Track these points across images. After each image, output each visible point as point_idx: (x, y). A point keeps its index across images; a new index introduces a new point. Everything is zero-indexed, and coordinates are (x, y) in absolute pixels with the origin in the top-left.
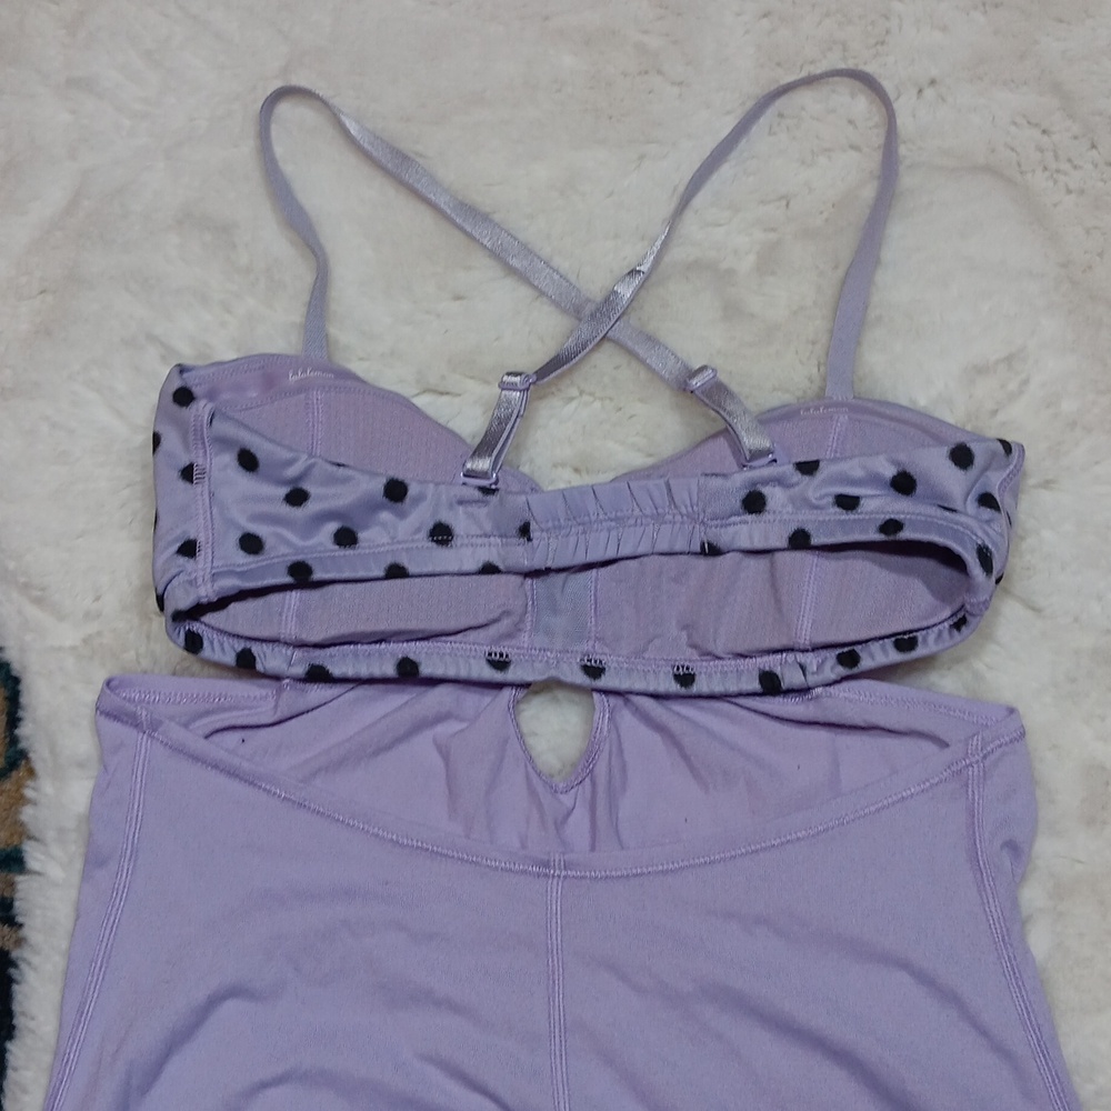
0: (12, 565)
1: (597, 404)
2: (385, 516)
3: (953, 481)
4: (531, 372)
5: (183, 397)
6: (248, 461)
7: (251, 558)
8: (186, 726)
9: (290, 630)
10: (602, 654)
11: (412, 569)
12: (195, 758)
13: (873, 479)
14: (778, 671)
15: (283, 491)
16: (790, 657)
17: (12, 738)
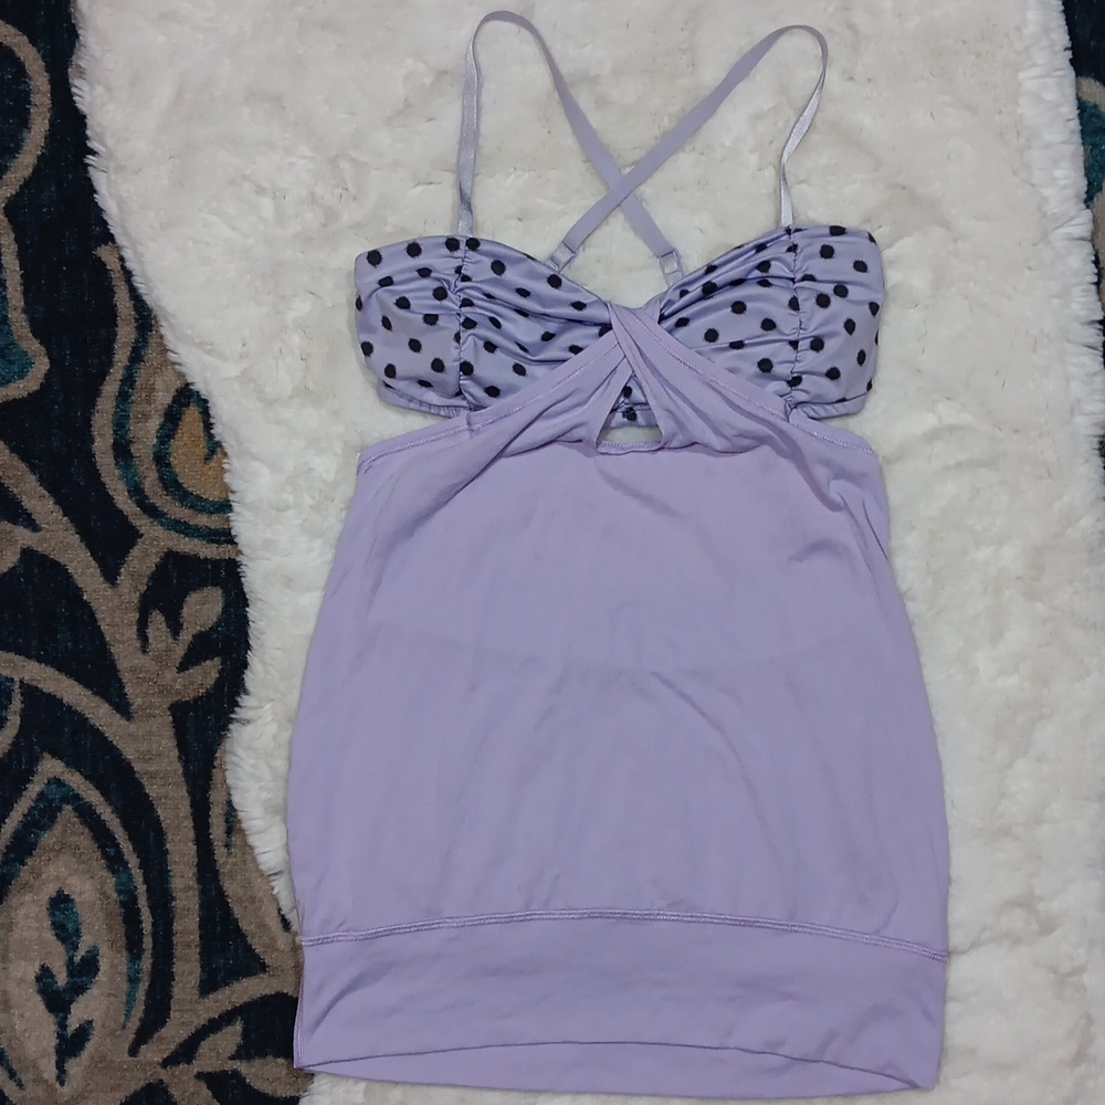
17: (211, 437)
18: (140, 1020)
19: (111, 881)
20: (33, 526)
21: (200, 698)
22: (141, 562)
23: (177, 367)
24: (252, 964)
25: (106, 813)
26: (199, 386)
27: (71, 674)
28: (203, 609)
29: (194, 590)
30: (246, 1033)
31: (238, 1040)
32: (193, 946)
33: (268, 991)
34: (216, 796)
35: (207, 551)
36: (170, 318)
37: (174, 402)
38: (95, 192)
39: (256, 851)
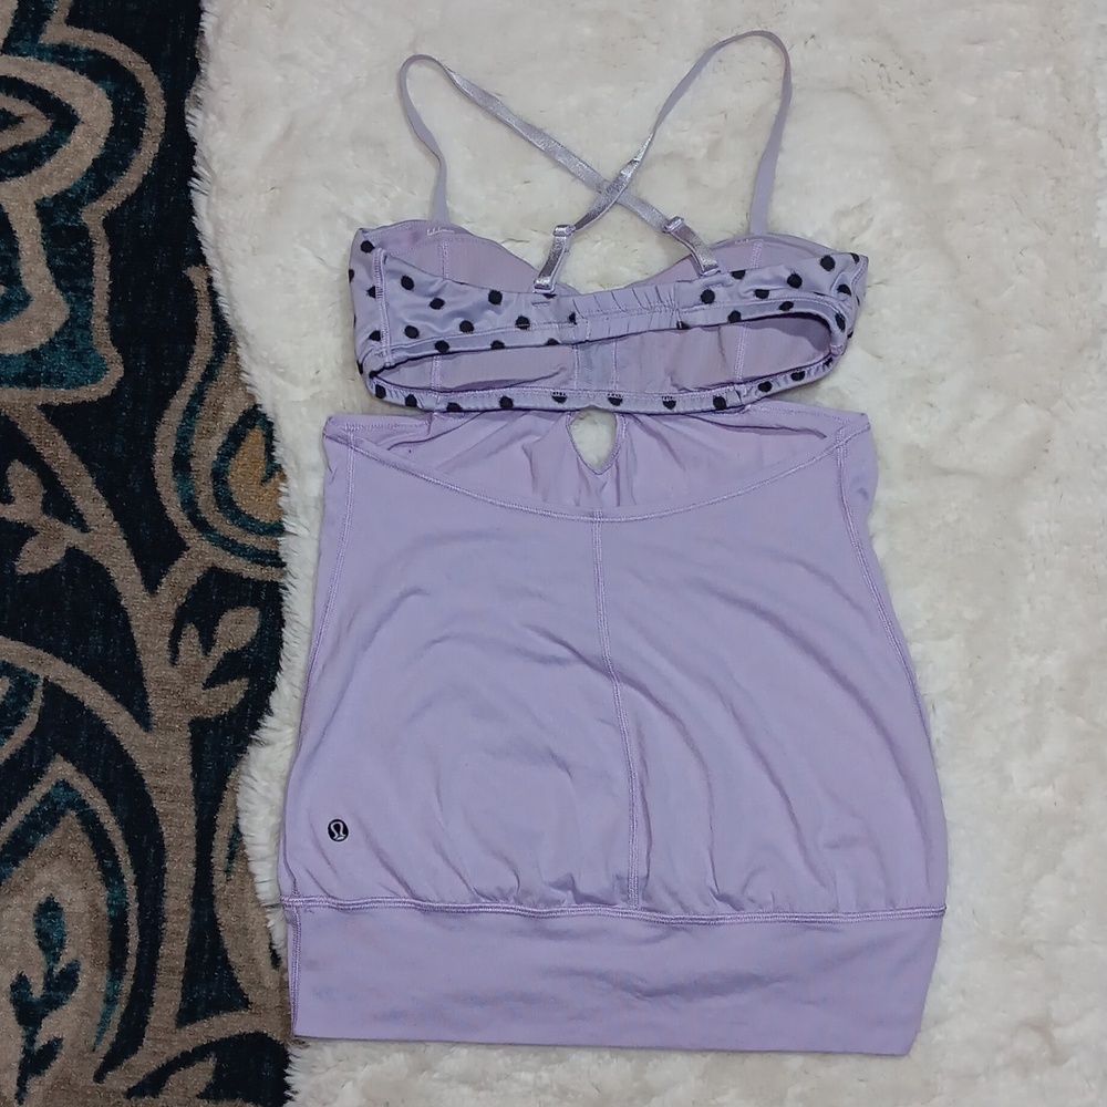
0: (265, 354)
1: (613, 244)
2: (490, 313)
3: (824, 279)
4: (572, 225)
5: (367, 247)
6: (407, 283)
7: (412, 340)
8: (376, 444)
9: (438, 382)
10: (618, 391)
11: (506, 345)
12: (382, 462)
13: (777, 280)
14: (724, 396)
15: (430, 300)
16: (731, 388)
17: (271, 459)
18: (112, 1045)
19: (102, 896)
20: (83, 526)
21: (222, 717)
22: (183, 574)
23: (248, 388)
24: (235, 999)
25: (109, 823)
26: (267, 408)
27: (97, 678)
28: (238, 627)
29: (233, 608)
30: (218, 1072)
31: (209, 1077)
32: (177, 971)
33: (249, 1030)
34: (224, 820)
35: (252, 571)
36: (249, 340)
37: (239, 423)
38: (194, 214)
39: (257, 879)
